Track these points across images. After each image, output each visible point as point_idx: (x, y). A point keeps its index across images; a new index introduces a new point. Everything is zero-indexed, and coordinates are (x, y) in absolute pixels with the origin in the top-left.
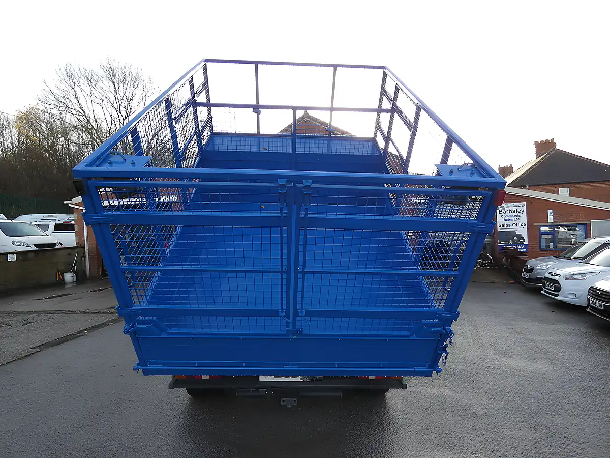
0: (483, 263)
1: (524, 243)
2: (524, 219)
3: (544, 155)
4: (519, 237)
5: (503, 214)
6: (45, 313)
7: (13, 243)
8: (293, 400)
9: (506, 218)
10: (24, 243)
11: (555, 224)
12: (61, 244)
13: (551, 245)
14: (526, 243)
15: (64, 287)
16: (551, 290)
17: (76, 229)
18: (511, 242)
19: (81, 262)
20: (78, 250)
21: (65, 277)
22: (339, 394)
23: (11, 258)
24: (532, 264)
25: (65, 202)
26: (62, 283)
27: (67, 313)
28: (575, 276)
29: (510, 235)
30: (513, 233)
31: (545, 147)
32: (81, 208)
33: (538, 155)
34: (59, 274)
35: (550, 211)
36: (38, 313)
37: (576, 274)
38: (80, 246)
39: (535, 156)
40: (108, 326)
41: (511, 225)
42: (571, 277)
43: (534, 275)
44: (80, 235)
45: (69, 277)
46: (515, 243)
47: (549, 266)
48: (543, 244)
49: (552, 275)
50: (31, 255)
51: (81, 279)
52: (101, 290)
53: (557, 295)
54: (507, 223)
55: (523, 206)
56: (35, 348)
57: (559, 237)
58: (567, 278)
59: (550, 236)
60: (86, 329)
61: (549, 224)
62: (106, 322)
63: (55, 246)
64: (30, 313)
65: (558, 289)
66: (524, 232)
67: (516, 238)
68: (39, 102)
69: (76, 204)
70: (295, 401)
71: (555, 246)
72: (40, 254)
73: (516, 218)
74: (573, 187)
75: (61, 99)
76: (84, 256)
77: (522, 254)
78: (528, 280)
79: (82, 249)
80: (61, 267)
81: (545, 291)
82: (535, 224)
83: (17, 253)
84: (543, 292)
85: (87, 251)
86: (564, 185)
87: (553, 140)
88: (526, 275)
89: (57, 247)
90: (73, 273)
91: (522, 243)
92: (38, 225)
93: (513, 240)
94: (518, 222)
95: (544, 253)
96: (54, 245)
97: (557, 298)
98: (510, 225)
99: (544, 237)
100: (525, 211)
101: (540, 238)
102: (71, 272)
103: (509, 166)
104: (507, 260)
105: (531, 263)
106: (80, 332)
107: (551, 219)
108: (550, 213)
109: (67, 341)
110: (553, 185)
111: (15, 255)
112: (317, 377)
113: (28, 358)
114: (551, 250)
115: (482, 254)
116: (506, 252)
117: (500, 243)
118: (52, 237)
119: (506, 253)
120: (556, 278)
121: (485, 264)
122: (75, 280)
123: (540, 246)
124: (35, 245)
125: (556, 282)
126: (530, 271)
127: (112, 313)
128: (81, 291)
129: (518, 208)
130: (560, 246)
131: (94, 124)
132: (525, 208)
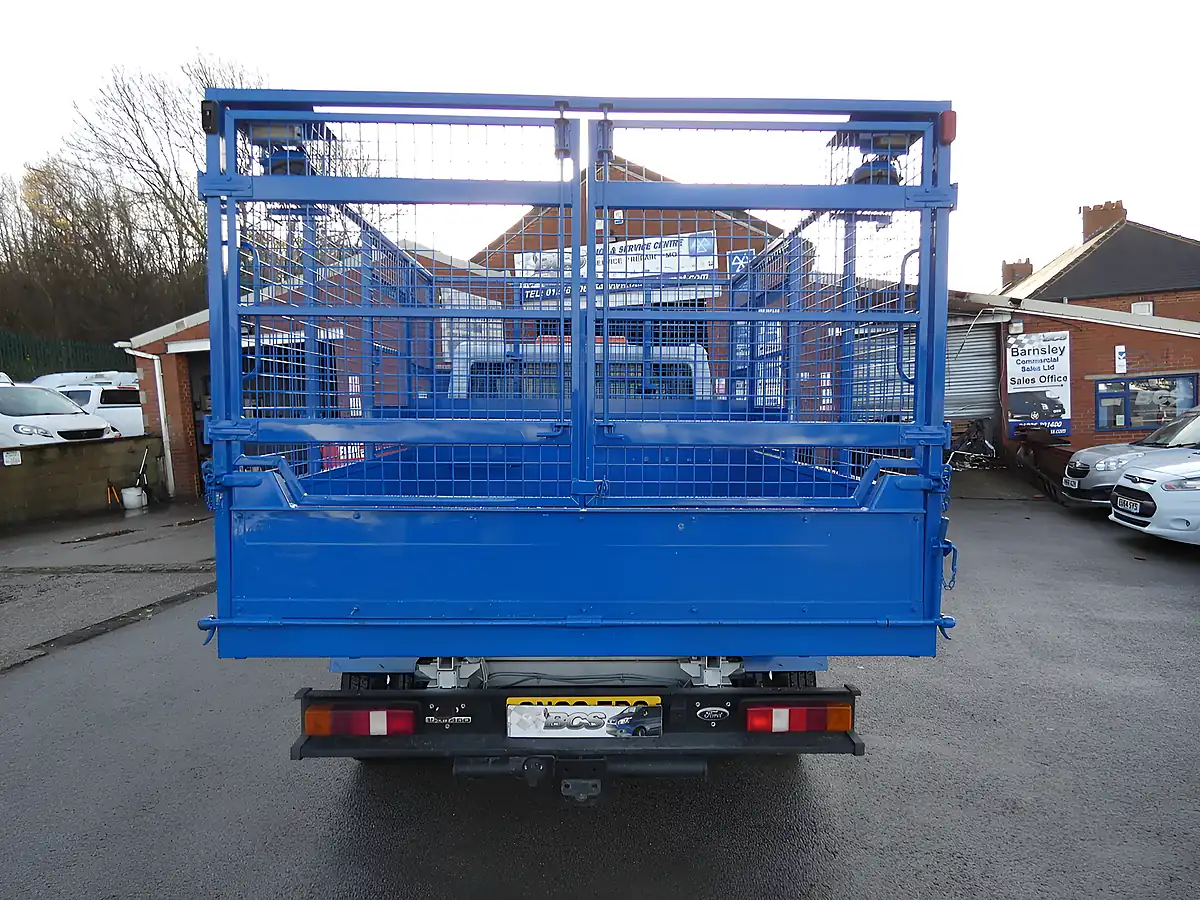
0: (976, 460)
1: (1064, 417)
2: (1064, 366)
3: (1104, 234)
4: (1053, 403)
5: (1020, 357)
6: (71, 571)
7: (16, 428)
8: (590, 782)
9: (1026, 366)
10: (37, 428)
11: (1130, 375)
12: (114, 430)
13: (1120, 420)
14: (1067, 416)
15: (124, 516)
16: (1133, 514)
17: (143, 399)
18: (1035, 416)
19: (156, 466)
20: (149, 442)
21: (124, 496)
22: (700, 767)
23: (12, 459)
24: (1083, 460)
25: (116, 345)
26: (118, 510)
27: (119, 570)
28: (1189, 483)
29: (1035, 399)
30: (1039, 396)
31: (1103, 218)
32: (150, 356)
33: (1088, 236)
34: (111, 491)
35: (1120, 349)
36: (57, 572)
37: (1189, 479)
38: (152, 434)
39: (1081, 238)
40: (199, 599)
41: (1037, 380)
42: (1181, 484)
43: (1088, 483)
44: (150, 411)
45: (132, 497)
46: (1045, 416)
47: (1124, 463)
48: (1104, 419)
49: (1135, 482)
50: (51, 454)
51: (158, 500)
52: (195, 522)
53: (1145, 524)
54: (1029, 375)
55: (1062, 339)
56: (36, 647)
57: (1137, 402)
58: (1169, 488)
59: (1118, 402)
60: (149, 607)
61: (1116, 376)
62: (193, 591)
63: (102, 435)
64: (42, 571)
65: (1149, 511)
66: (1063, 394)
67: (1045, 407)
68: (65, 147)
69: (139, 349)
70: (595, 786)
71: (1128, 422)
72: (70, 451)
73: (1046, 364)
74: (1159, 299)
75: (110, 139)
76: (162, 454)
77: (1059, 439)
78: (1080, 492)
79: (157, 440)
80: (116, 477)
81: (1117, 515)
82: (1087, 378)
83: (24, 450)
84: (1112, 517)
85: (167, 446)
86: (1142, 296)
87: (1119, 203)
88: (1072, 483)
89: (106, 436)
90: (140, 489)
91: (1058, 418)
92: (68, 394)
93: (1039, 410)
94: (1050, 373)
95: (1107, 435)
96: (100, 432)
97: (1146, 529)
98: (1033, 380)
99: (1106, 403)
100: (1067, 350)
101: (1097, 404)
102: (136, 487)
103: (1024, 262)
104: (1026, 453)
105: (1083, 456)
106: (135, 613)
107: (1121, 366)
108: (1121, 354)
109: (106, 632)
110: (1121, 297)
111: (19, 452)
112: (648, 728)
113: (18, 671)
114: (1120, 430)
115: (975, 440)
116: (1023, 434)
117: (1012, 418)
118: (96, 417)
119: (1024, 437)
120: (1144, 487)
121: (980, 461)
122: (145, 502)
123: (1097, 422)
124: (61, 433)
125: (1146, 496)
126: (1082, 472)
127: (207, 571)
128: (154, 525)
129: (1053, 344)
130: (1137, 421)
131: (177, 189)
132: (1066, 343)
